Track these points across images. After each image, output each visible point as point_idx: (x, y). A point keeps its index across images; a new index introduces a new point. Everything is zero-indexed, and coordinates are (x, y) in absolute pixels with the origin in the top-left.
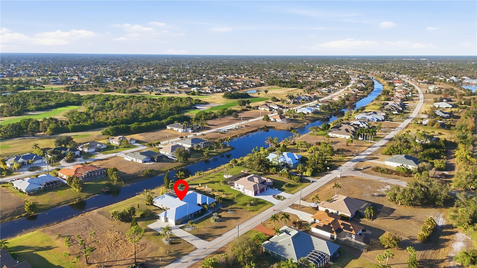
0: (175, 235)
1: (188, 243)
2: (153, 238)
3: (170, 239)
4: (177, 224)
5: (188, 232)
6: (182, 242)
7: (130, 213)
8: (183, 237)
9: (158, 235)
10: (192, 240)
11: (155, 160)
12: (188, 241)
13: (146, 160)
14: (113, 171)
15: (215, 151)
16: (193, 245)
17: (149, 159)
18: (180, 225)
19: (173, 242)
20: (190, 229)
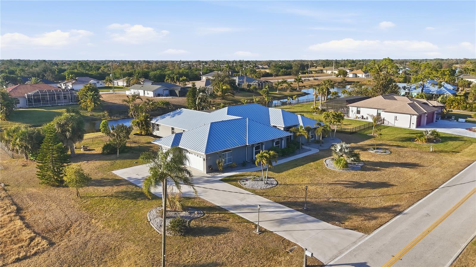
0: (204, 201)
1: (262, 231)
2: (114, 205)
3: (184, 214)
4: (212, 168)
5: (257, 194)
6: (235, 226)
7: (64, 132)
8: (236, 207)
9: (135, 198)
10: (281, 222)
11: (177, 92)
12: (265, 226)
13: (161, 92)
14: (88, 90)
15: (277, 92)
16: (289, 243)
17: (167, 92)
18: (223, 172)
19: (193, 223)
20: (260, 185)
